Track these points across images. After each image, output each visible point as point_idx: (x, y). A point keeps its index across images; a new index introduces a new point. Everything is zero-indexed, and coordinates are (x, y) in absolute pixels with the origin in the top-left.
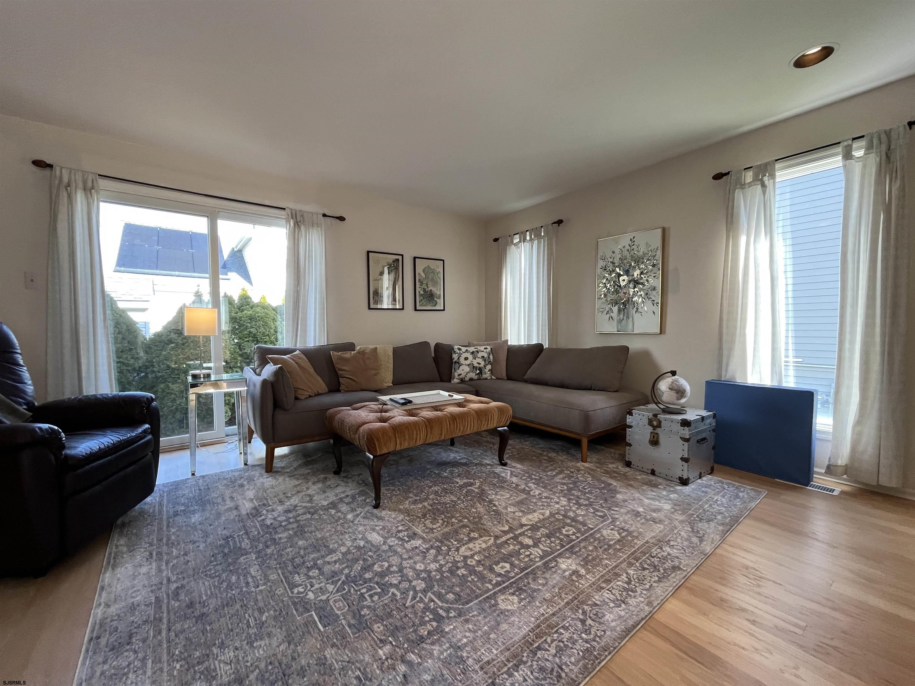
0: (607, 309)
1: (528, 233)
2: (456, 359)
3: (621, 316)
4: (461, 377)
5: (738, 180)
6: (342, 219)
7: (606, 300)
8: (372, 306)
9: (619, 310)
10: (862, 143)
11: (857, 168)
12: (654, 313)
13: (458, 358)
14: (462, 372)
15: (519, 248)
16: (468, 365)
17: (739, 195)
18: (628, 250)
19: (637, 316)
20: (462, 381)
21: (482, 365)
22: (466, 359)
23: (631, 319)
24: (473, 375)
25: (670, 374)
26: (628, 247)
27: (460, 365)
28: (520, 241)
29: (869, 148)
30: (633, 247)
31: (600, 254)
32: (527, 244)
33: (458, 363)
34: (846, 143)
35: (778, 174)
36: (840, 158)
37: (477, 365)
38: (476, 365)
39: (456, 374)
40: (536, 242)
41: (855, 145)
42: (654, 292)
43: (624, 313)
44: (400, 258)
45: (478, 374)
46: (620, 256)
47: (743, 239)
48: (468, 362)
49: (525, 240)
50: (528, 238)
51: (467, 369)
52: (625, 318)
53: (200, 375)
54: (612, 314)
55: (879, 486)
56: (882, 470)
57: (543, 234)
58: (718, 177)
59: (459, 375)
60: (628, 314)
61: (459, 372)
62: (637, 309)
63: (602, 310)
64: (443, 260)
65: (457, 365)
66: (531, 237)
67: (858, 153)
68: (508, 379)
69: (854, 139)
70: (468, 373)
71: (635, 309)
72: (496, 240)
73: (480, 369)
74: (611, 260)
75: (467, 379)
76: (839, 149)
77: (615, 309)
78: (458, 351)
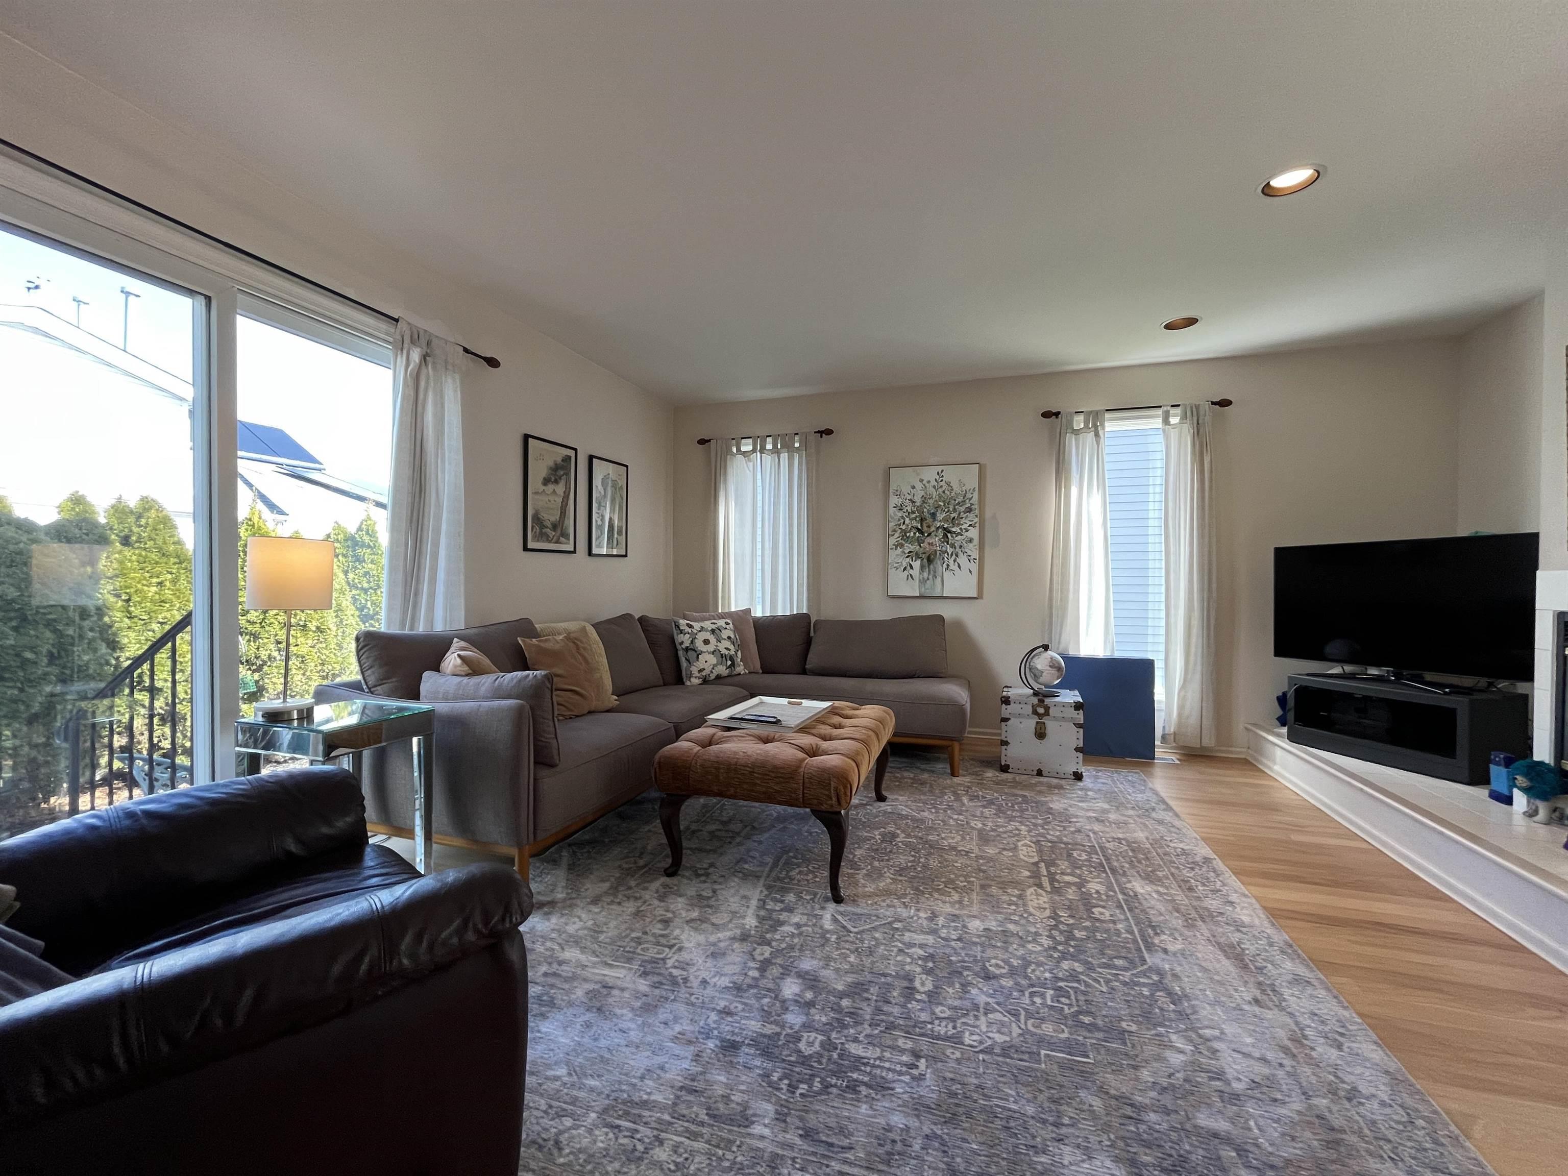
0: (904, 564)
1: (769, 440)
2: (687, 644)
3: (926, 575)
4: (704, 673)
5: (1070, 423)
6: (492, 362)
7: (903, 552)
8: (531, 545)
9: (922, 567)
10: (1178, 411)
11: (1174, 434)
12: (970, 572)
13: (692, 642)
14: (706, 666)
15: (750, 460)
16: (713, 653)
17: (1071, 441)
18: (934, 487)
19: (947, 574)
20: (705, 681)
21: (732, 652)
22: (706, 642)
23: (939, 579)
24: (722, 670)
25: (1041, 649)
26: (933, 483)
27: (698, 654)
28: (754, 450)
29: (1184, 417)
30: (942, 483)
31: (893, 487)
32: (768, 459)
33: (694, 650)
34: (1165, 409)
35: (1106, 424)
36: (1160, 420)
37: (727, 652)
38: (724, 652)
39: (694, 670)
40: (784, 456)
41: (1173, 411)
42: (971, 545)
43: (929, 571)
44: (572, 453)
45: (729, 667)
46: (923, 493)
47: (1074, 491)
48: (711, 648)
49: (763, 450)
50: (769, 446)
51: (713, 660)
52: (931, 577)
53: (289, 713)
54: (911, 572)
55: (1202, 748)
56: (1204, 732)
57: (797, 445)
58: (1047, 415)
59: (701, 671)
60: (935, 572)
61: (700, 664)
62: (948, 565)
63: (896, 565)
64: (627, 466)
65: (691, 654)
66: (775, 446)
67: (1174, 420)
68: (763, 673)
69: (1173, 406)
70: (715, 666)
71: (945, 566)
72: (702, 442)
73: (731, 659)
74: (909, 497)
75: (713, 676)
76: (1159, 412)
77: (917, 564)
78: (688, 630)
